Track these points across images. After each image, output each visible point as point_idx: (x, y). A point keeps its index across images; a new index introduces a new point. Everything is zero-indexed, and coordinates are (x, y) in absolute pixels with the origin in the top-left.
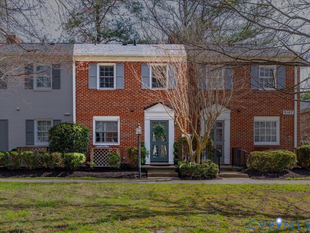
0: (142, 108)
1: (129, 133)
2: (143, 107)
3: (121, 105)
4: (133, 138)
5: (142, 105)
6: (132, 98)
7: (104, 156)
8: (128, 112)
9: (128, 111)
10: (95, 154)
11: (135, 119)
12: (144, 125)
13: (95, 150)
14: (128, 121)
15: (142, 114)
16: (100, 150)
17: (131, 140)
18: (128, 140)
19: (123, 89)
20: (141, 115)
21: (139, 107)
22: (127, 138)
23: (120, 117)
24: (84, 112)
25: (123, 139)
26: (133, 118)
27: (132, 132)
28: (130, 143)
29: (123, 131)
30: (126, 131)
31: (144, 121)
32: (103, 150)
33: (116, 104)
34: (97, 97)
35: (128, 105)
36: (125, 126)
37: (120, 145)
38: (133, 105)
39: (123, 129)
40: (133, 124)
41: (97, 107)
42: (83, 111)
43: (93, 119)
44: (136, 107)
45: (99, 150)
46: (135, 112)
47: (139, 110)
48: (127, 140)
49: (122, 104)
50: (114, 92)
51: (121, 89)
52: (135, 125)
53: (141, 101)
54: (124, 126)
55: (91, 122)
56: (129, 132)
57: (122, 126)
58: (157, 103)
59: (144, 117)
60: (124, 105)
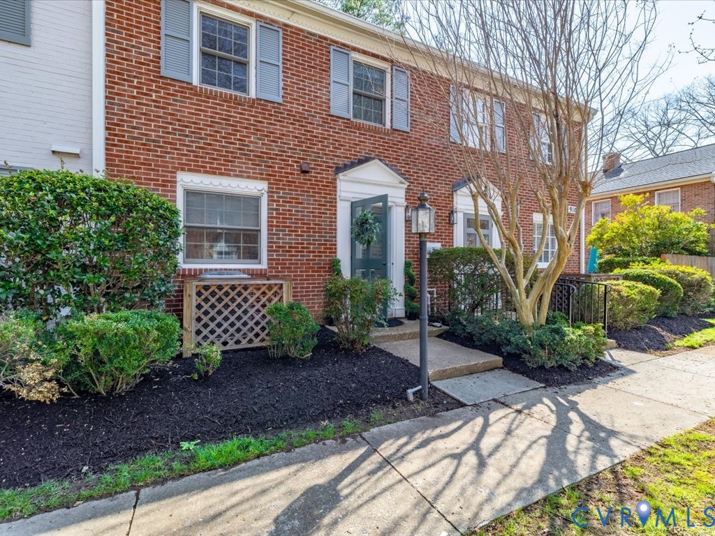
0: (331, 167)
1: (296, 235)
2: (334, 163)
3: (273, 150)
4: (308, 248)
5: (331, 159)
6: (303, 134)
7: (236, 309)
8: (294, 174)
9: (294, 170)
10: (203, 303)
11: (311, 196)
12: (335, 214)
13: (203, 291)
14: (293, 198)
15: (331, 183)
16: (220, 287)
17: (301, 256)
18: (292, 256)
19: (278, 103)
20: (327, 186)
21: (324, 162)
22: (290, 247)
23: (269, 183)
24: (142, 154)
25: (279, 251)
26: (307, 192)
27: (304, 232)
28: (297, 264)
29: (277, 226)
30: (286, 227)
31: (336, 202)
32: (233, 288)
33: (256, 143)
34: (192, 108)
35: (294, 153)
36: (283, 214)
37: (269, 268)
38: (307, 155)
39: (277, 222)
40: (307, 208)
41: (192, 142)
42: (139, 149)
43: (175, 182)
44: (315, 161)
45: (217, 291)
46: (311, 176)
47: (323, 170)
48: (290, 256)
49: (276, 146)
50: (252, 107)
51: (274, 103)
52: (313, 212)
53: (329, 147)
54: (280, 214)
55: (169, 191)
56: (295, 231)
57: (274, 212)
58: (367, 160)
59: (336, 191)
60: (282, 151)
